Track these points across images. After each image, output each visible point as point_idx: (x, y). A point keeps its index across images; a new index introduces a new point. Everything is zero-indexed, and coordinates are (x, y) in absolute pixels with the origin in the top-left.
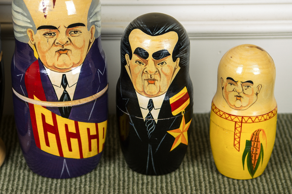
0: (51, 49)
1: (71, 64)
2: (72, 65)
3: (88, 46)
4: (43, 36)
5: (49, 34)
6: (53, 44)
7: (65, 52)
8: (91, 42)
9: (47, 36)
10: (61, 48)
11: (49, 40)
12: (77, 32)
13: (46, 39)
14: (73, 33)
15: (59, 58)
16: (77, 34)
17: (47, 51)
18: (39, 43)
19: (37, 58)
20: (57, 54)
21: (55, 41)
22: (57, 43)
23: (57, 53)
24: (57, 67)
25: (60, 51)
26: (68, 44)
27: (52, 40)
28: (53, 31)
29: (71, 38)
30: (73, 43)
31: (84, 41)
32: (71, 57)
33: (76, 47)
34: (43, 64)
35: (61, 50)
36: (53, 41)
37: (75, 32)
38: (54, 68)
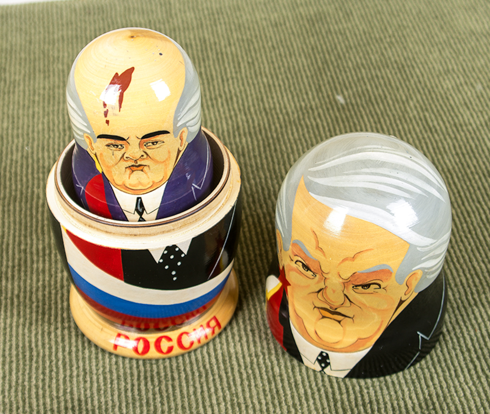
0: (119, 164)
1: (149, 183)
2: (151, 184)
3: (176, 156)
4: (106, 147)
5: (114, 146)
6: (121, 158)
7: (141, 168)
8: (180, 150)
9: (111, 148)
10: (134, 164)
11: (114, 153)
12: (157, 142)
13: (111, 152)
14: (151, 144)
15: (132, 176)
16: (158, 145)
17: (113, 166)
18: (101, 154)
19: (101, 172)
20: (128, 171)
21: (123, 155)
22: (127, 158)
23: (127, 169)
24: (129, 186)
25: (132, 168)
26: (144, 159)
27: (119, 154)
28: (119, 142)
29: (148, 151)
30: (150, 156)
31: (169, 152)
32: (149, 174)
33: (156, 162)
34: (108, 181)
35: (133, 166)
36: (121, 156)
37: (153, 143)
38: (126, 188)
